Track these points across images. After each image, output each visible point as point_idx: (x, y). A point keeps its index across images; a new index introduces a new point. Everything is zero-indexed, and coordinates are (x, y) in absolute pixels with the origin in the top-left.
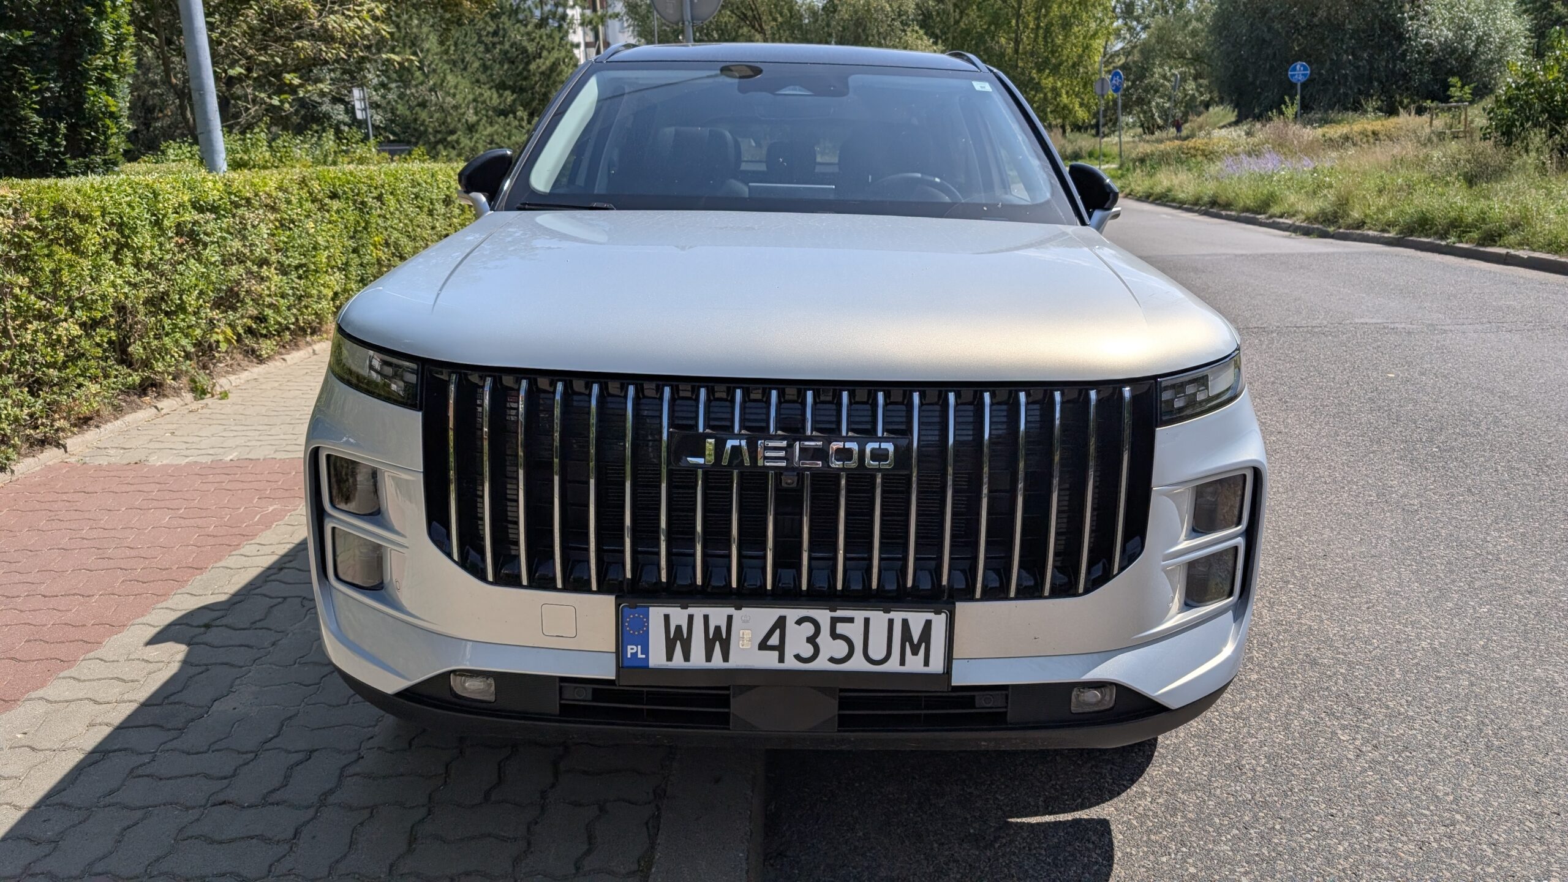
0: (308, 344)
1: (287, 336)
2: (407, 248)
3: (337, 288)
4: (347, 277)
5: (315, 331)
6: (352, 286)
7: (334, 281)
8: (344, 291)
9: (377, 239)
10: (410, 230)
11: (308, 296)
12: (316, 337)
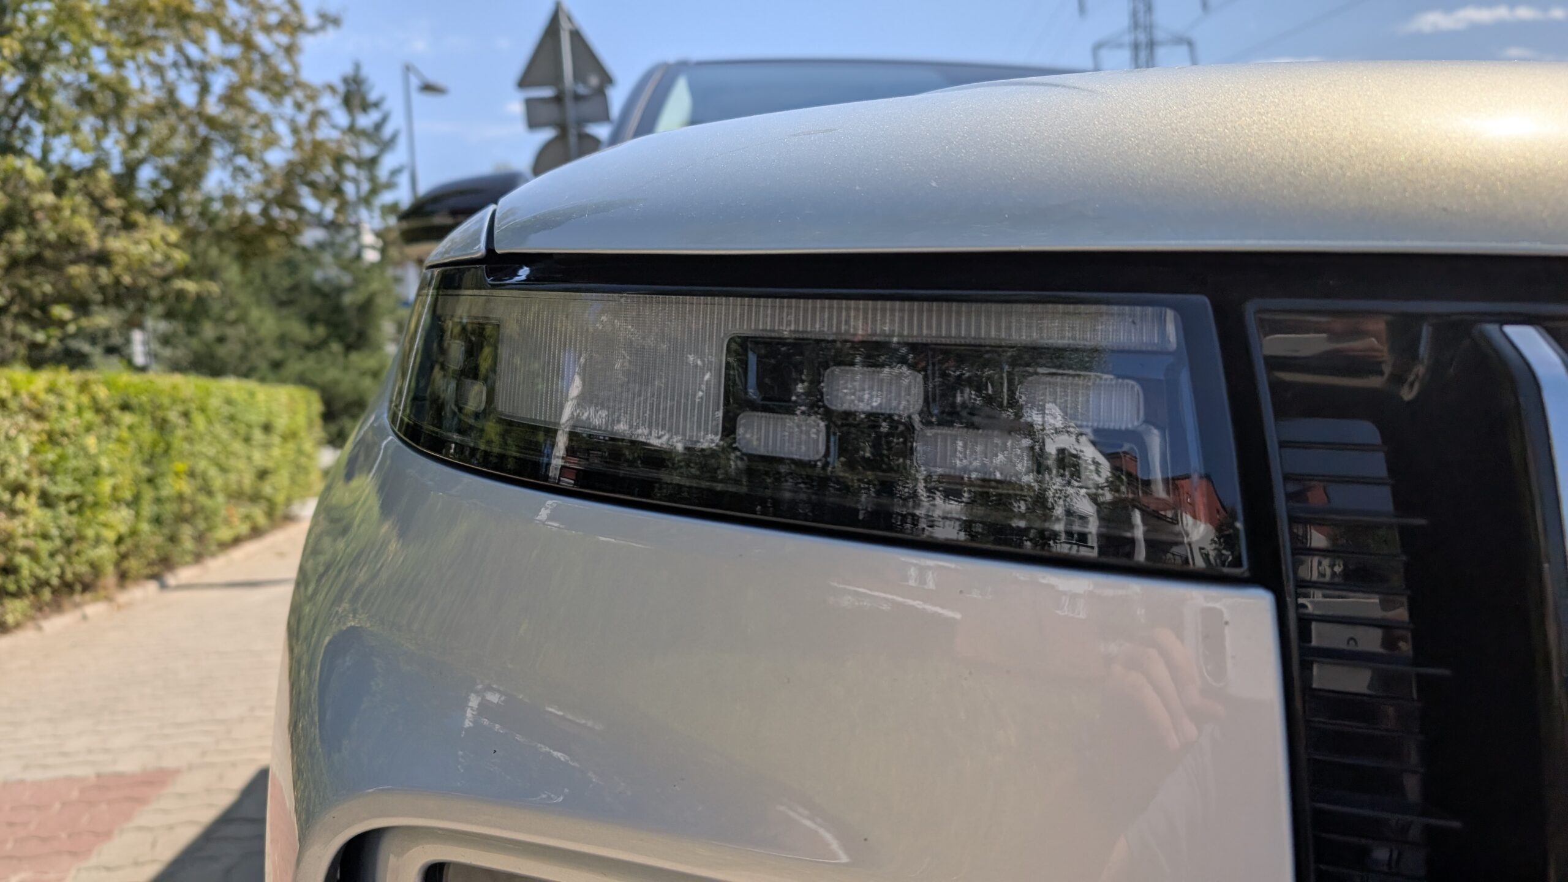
0: (77, 606)
1: (46, 594)
2: (217, 481)
3: (123, 529)
4: (138, 515)
5: (86, 588)
6: (145, 527)
7: (120, 519)
8: (134, 533)
9: (181, 466)
10: (222, 459)
11: (81, 538)
12: (88, 596)
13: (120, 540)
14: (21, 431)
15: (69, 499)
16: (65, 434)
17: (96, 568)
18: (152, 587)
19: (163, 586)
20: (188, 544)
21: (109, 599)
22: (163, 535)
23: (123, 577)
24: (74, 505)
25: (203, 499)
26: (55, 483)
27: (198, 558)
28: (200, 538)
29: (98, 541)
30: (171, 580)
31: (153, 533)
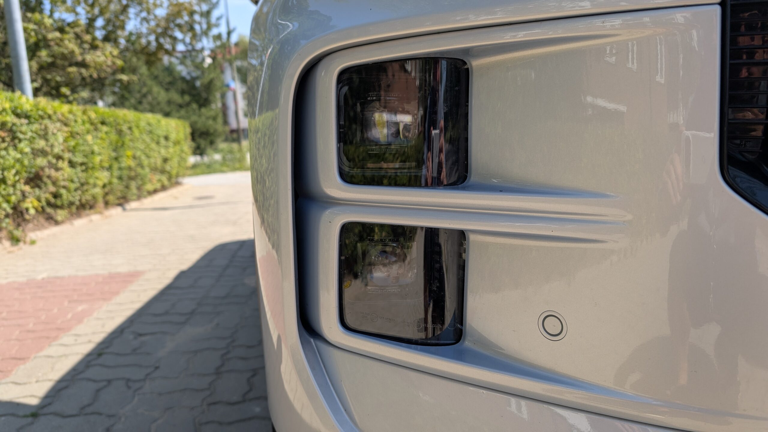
0: (88, 215)
1: (74, 209)
2: (146, 162)
3: (106, 181)
4: (112, 175)
5: (91, 207)
6: (115, 181)
7: (103, 176)
8: (110, 183)
9: (129, 153)
10: (147, 151)
11: (87, 183)
12: (92, 211)
13: (104, 186)
14: (59, 130)
15: (82, 164)
16: (78, 134)
17: (94, 197)
18: (119, 209)
19: (124, 209)
20: (134, 190)
21: (100, 213)
22: (123, 185)
23: (107, 204)
24: (84, 167)
25: (139, 170)
26: (75, 156)
27: (139, 198)
28: (139, 188)
29: (95, 186)
30: (128, 206)
31: (119, 184)
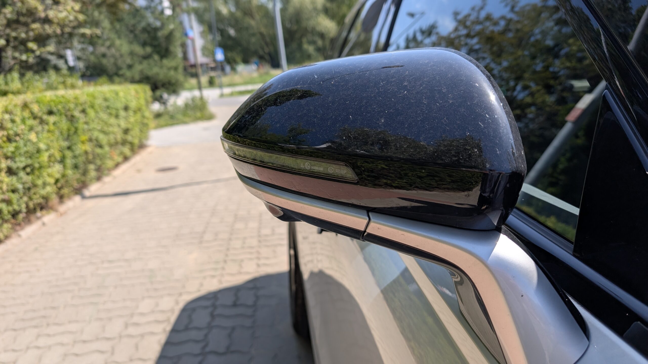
0: (38, 218)
1: (21, 217)
2: (104, 140)
3: (58, 176)
4: (64, 167)
6: (69, 172)
7: (56, 170)
8: (64, 176)
9: (84, 138)
10: (106, 129)
12: (44, 212)
13: (57, 181)
15: (24, 168)
17: (46, 198)
18: (77, 199)
19: (84, 197)
20: (93, 174)
21: (56, 210)
23: (61, 198)
24: (28, 170)
25: (98, 151)
26: (15, 162)
28: (98, 169)
30: (87, 193)
31: (74, 173)
